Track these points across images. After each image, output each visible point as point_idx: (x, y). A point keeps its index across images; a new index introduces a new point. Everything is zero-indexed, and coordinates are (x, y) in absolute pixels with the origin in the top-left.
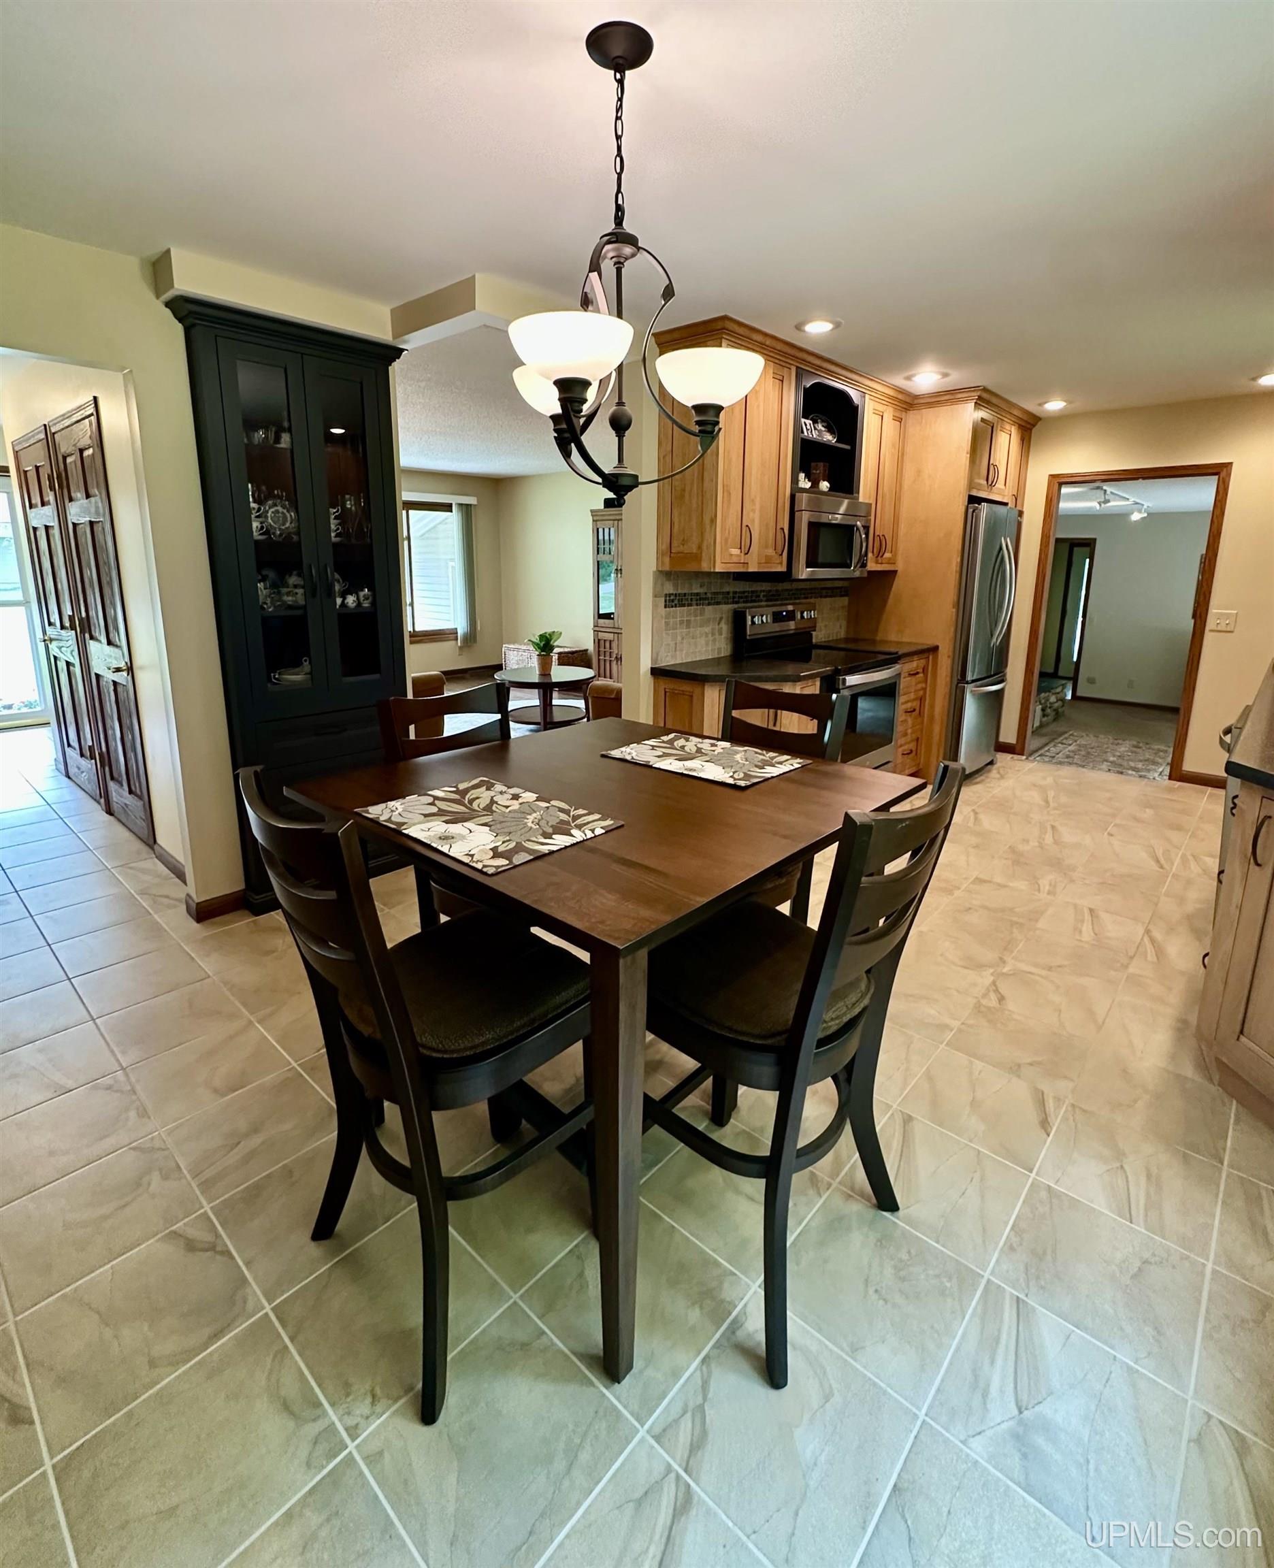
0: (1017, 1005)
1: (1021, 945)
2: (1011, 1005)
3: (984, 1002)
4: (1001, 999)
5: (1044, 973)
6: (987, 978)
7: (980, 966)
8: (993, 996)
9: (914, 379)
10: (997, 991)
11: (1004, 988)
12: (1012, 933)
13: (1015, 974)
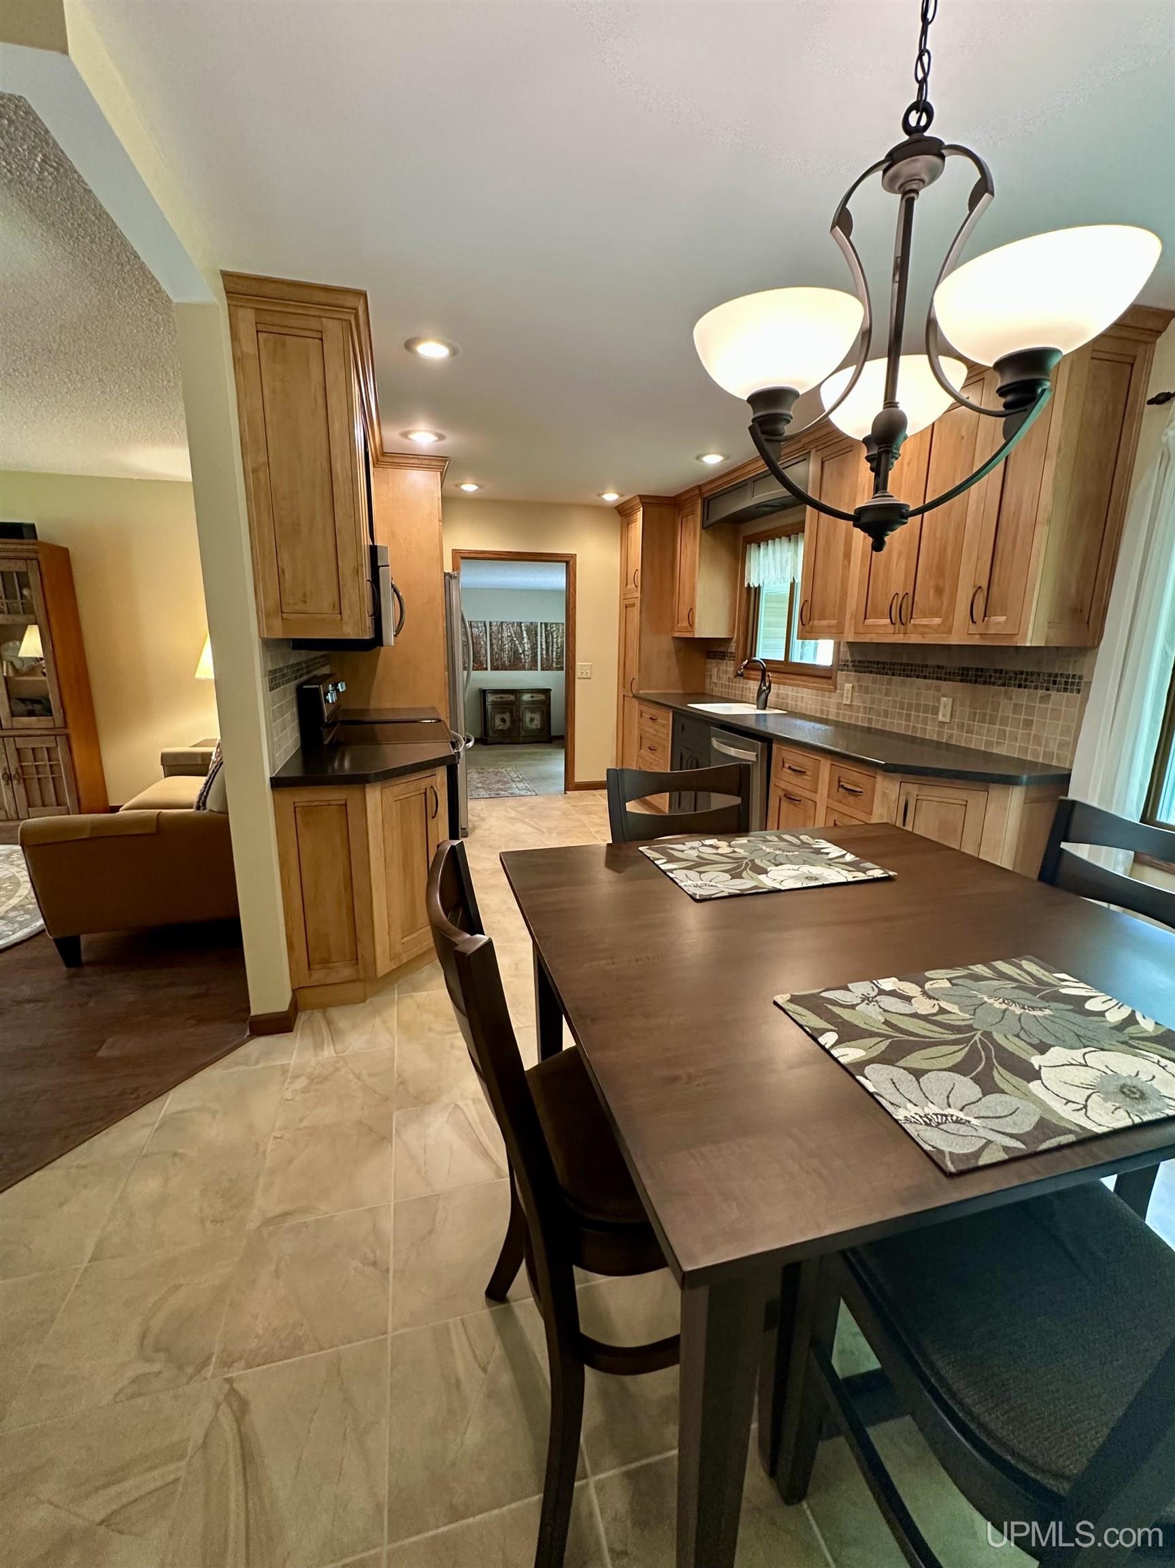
9: (410, 436)
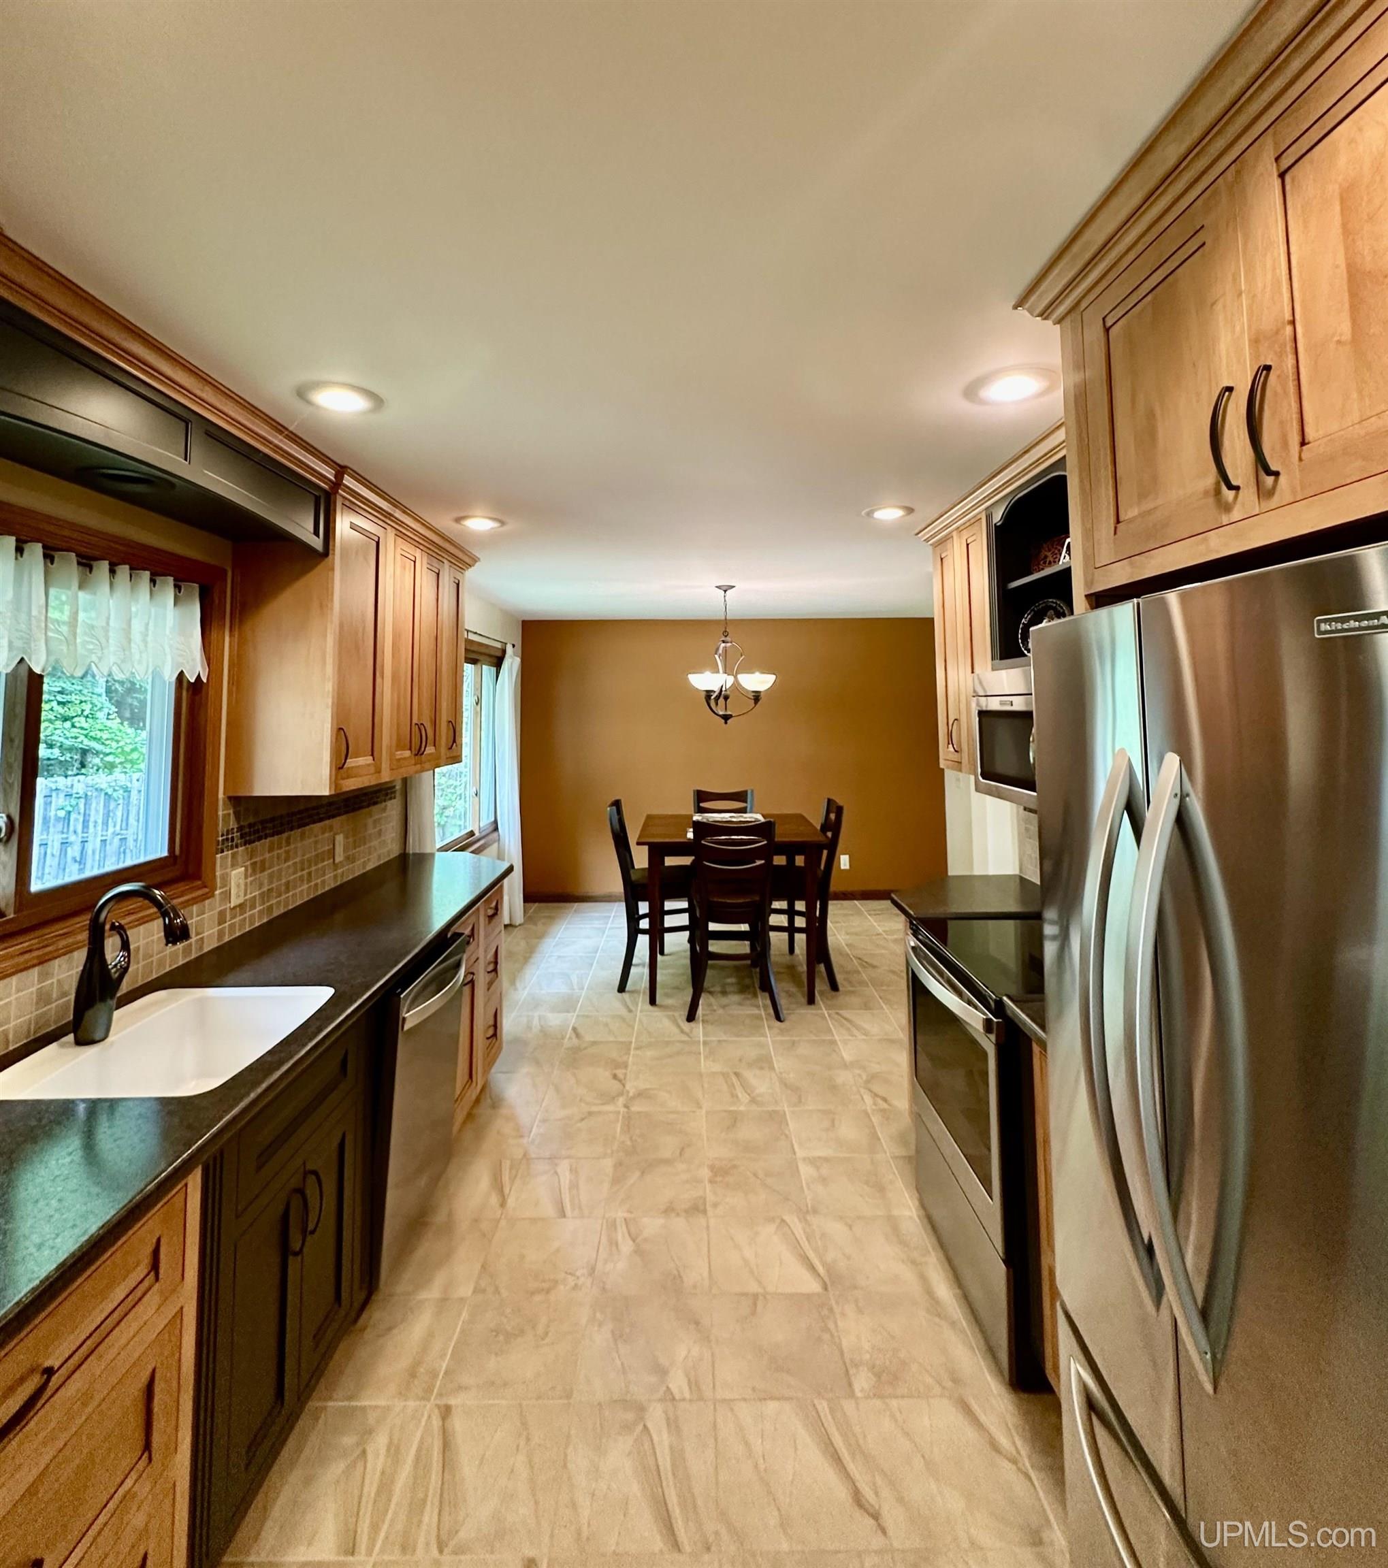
0: (602, 1075)
1: (618, 1130)
2: (608, 1074)
3: (624, 1071)
4: (615, 1077)
5: (594, 1109)
6: (631, 1087)
7: (641, 1094)
8: (621, 1076)
10: (620, 1081)
11: (616, 1085)
12: (631, 1139)
13: (613, 1099)
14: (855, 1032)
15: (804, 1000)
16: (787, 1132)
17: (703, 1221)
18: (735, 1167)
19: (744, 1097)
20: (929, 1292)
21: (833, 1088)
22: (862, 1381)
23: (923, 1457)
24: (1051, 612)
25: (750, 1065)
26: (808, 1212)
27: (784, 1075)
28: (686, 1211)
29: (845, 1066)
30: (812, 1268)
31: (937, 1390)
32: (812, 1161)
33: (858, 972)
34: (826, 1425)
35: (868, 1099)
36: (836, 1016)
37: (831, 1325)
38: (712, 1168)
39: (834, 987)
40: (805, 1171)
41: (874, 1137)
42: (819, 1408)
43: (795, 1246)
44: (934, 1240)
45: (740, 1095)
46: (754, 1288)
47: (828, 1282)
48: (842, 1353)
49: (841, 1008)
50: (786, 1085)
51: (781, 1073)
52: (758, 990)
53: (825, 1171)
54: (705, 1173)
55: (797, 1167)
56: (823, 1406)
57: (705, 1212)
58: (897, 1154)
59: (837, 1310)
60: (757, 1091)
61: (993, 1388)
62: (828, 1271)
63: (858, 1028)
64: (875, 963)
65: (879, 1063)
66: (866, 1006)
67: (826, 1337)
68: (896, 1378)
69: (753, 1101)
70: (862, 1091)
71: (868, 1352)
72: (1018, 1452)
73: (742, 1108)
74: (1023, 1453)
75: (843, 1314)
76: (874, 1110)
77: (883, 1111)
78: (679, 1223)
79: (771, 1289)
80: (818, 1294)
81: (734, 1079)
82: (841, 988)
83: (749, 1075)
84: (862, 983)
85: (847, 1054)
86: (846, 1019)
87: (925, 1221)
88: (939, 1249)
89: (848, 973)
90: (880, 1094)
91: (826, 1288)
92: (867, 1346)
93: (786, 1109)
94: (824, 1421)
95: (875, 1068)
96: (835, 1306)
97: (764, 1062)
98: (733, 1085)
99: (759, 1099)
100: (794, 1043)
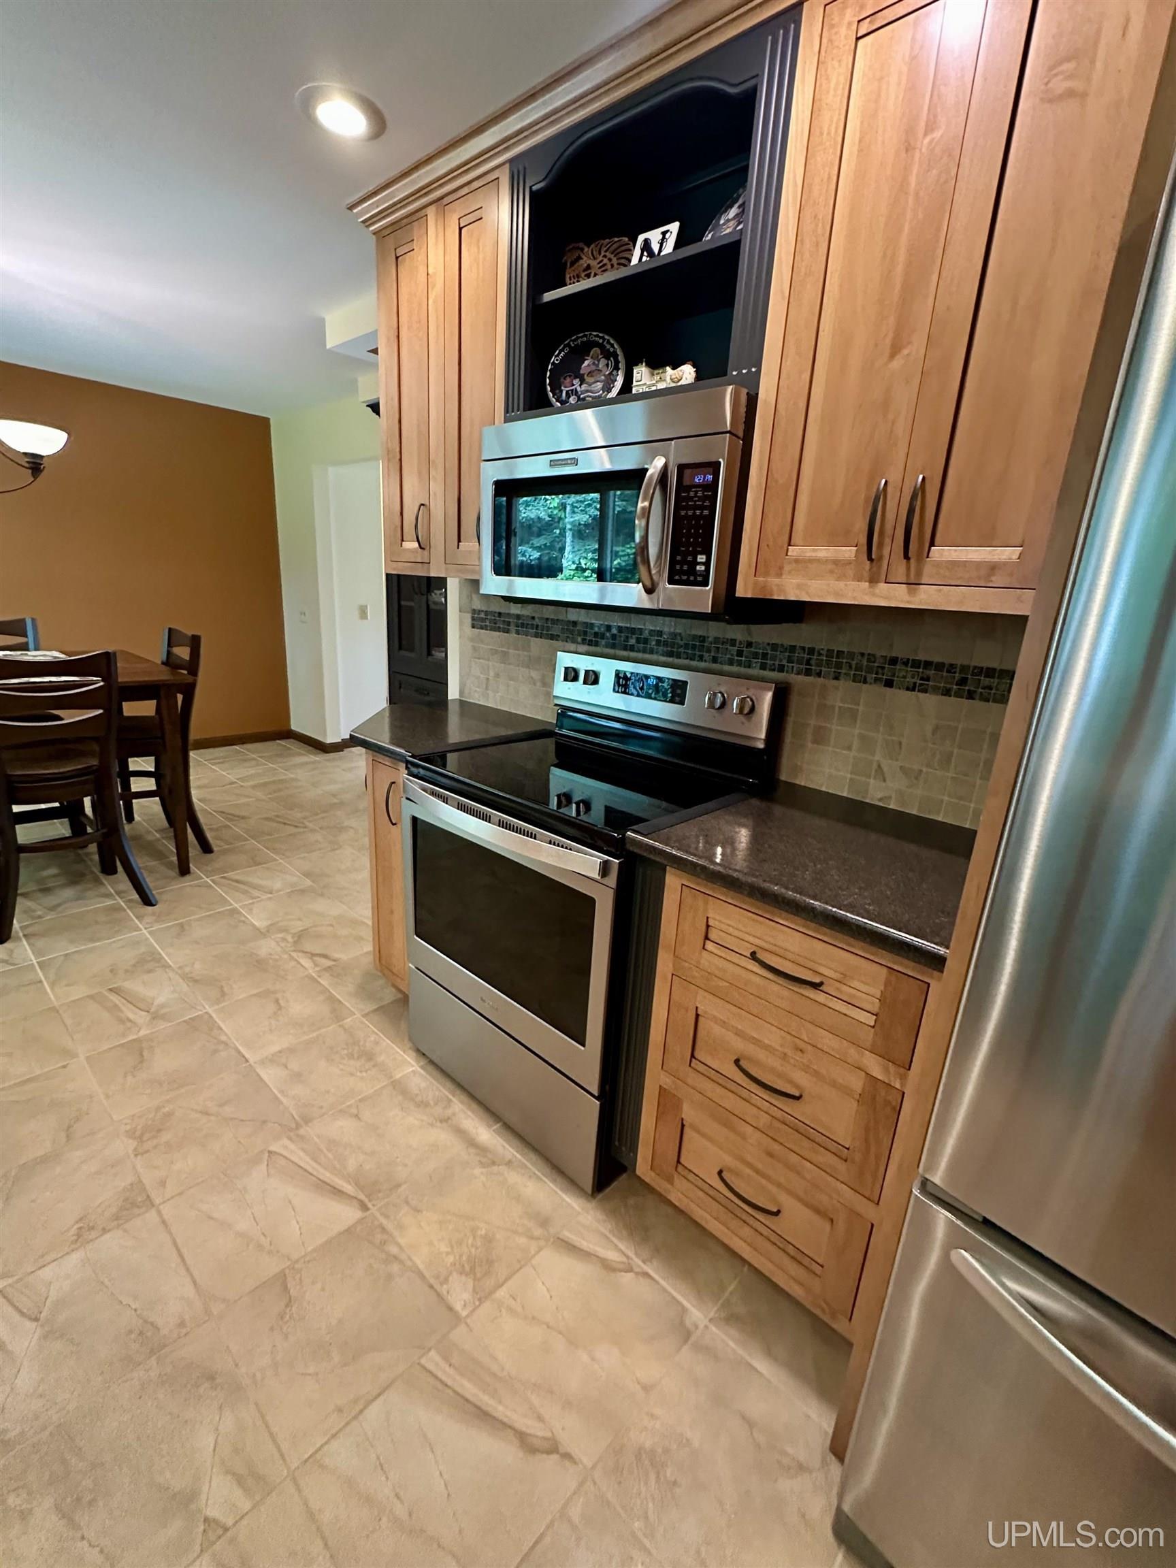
14: (256, 893)
15: (174, 873)
16: (223, 1038)
17: (152, 1216)
18: (169, 1115)
19: (141, 1017)
20: (471, 1143)
21: (259, 965)
22: (459, 1294)
23: (560, 1333)
24: (596, 350)
25: (131, 972)
26: (298, 1126)
27: (187, 969)
28: (117, 1217)
29: (261, 934)
30: (337, 1193)
31: (533, 1247)
32: (272, 1060)
33: (227, 827)
34: (449, 1383)
35: (306, 962)
36: (223, 880)
37: (394, 1250)
38: (131, 1134)
39: (206, 848)
40: (269, 1075)
41: (331, 999)
42: (430, 1366)
43: (299, 1174)
44: (449, 1084)
45: (131, 1016)
46: (272, 1267)
47: (362, 1197)
48: (422, 1276)
49: (223, 870)
50: (196, 981)
51: (180, 968)
52: (101, 876)
53: (294, 1065)
54: (122, 1146)
55: (258, 1075)
56: (433, 1360)
57: (149, 1202)
58: (367, 1011)
59: (389, 1226)
60: (156, 1003)
61: (577, 1207)
62: (357, 1184)
63: (255, 887)
64: (243, 814)
65: (300, 919)
66: (255, 862)
67: (395, 1268)
68: (490, 1262)
69: (156, 1017)
70: (294, 955)
71: (448, 1254)
72: (628, 1257)
73: (143, 1033)
74: (631, 1254)
75: (401, 1227)
76: (319, 971)
77: (329, 969)
78: (111, 1244)
79: (295, 1256)
80: (360, 1221)
81: (114, 998)
82: (215, 849)
83: (135, 986)
84: (239, 838)
85: (258, 920)
86: (237, 881)
87: (430, 1068)
88: (458, 1092)
89: (217, 830)
90: (318, 952)
91: (364, 1207)
92: (444, 1248)
93: (210, 1011)
94: (444, 1378)
95: (298, 926)
96: (384, 1221)
97: (149, 962)
98: (116, 1006)
99: (163, 1011)
100: (182, 926)
